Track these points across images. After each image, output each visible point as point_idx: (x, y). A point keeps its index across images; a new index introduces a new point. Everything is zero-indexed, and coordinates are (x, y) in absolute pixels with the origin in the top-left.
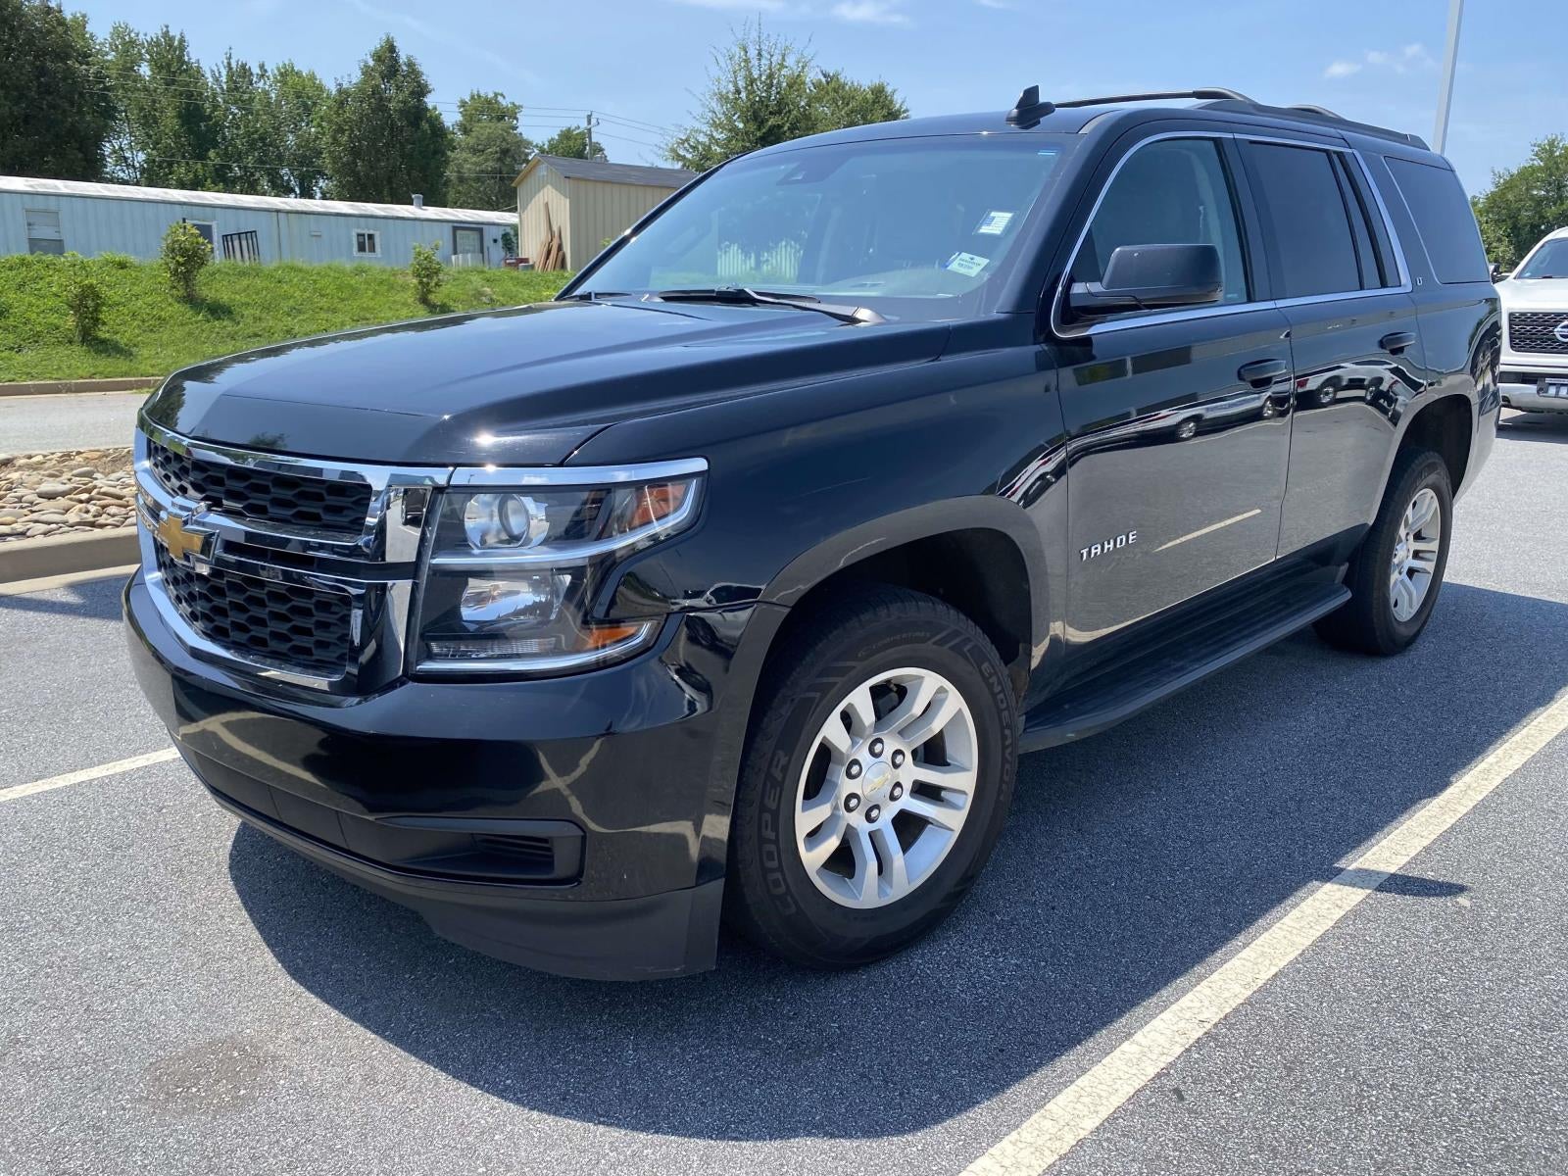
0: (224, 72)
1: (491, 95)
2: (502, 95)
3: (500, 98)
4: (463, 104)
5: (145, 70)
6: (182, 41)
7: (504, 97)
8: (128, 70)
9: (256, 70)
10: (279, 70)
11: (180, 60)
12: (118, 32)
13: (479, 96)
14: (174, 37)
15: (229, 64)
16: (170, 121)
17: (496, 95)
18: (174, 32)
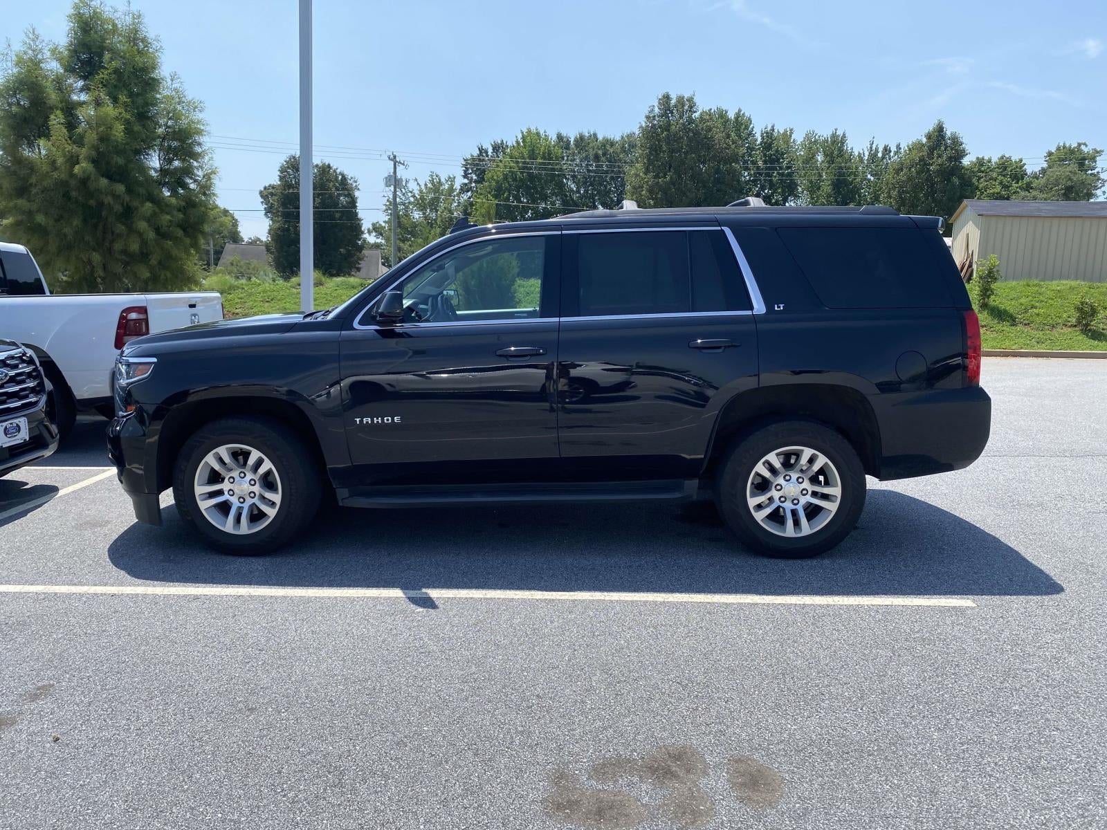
0: (867, 154)
1: (1074, 145)
2: (1085, 144)
3: (1083, 147)
4: (1050, 154)
5: (820, 158)
6: (844, 135)
7: (1086, 146)
8: (810, 159)
9: (894, 149)
10: (908, 146)
11: (841, 150)
12: (808, 137)
13: (1064, 147)
14: (839, 136)
15: (871, 148)
16: (826, 188)
17: (1079, 145)
18: (840, 133)
